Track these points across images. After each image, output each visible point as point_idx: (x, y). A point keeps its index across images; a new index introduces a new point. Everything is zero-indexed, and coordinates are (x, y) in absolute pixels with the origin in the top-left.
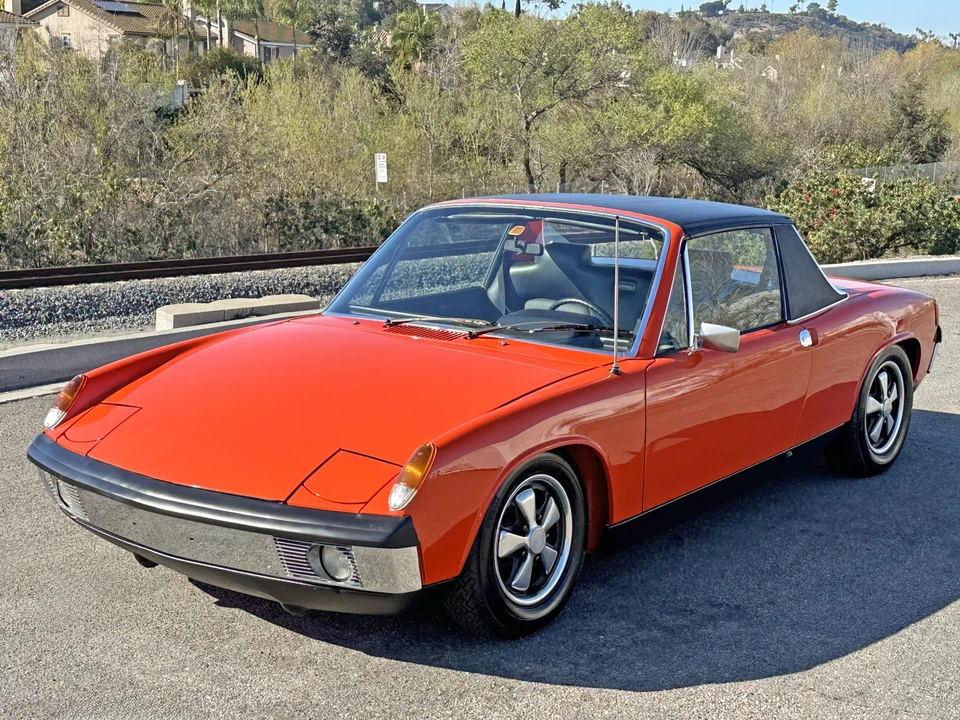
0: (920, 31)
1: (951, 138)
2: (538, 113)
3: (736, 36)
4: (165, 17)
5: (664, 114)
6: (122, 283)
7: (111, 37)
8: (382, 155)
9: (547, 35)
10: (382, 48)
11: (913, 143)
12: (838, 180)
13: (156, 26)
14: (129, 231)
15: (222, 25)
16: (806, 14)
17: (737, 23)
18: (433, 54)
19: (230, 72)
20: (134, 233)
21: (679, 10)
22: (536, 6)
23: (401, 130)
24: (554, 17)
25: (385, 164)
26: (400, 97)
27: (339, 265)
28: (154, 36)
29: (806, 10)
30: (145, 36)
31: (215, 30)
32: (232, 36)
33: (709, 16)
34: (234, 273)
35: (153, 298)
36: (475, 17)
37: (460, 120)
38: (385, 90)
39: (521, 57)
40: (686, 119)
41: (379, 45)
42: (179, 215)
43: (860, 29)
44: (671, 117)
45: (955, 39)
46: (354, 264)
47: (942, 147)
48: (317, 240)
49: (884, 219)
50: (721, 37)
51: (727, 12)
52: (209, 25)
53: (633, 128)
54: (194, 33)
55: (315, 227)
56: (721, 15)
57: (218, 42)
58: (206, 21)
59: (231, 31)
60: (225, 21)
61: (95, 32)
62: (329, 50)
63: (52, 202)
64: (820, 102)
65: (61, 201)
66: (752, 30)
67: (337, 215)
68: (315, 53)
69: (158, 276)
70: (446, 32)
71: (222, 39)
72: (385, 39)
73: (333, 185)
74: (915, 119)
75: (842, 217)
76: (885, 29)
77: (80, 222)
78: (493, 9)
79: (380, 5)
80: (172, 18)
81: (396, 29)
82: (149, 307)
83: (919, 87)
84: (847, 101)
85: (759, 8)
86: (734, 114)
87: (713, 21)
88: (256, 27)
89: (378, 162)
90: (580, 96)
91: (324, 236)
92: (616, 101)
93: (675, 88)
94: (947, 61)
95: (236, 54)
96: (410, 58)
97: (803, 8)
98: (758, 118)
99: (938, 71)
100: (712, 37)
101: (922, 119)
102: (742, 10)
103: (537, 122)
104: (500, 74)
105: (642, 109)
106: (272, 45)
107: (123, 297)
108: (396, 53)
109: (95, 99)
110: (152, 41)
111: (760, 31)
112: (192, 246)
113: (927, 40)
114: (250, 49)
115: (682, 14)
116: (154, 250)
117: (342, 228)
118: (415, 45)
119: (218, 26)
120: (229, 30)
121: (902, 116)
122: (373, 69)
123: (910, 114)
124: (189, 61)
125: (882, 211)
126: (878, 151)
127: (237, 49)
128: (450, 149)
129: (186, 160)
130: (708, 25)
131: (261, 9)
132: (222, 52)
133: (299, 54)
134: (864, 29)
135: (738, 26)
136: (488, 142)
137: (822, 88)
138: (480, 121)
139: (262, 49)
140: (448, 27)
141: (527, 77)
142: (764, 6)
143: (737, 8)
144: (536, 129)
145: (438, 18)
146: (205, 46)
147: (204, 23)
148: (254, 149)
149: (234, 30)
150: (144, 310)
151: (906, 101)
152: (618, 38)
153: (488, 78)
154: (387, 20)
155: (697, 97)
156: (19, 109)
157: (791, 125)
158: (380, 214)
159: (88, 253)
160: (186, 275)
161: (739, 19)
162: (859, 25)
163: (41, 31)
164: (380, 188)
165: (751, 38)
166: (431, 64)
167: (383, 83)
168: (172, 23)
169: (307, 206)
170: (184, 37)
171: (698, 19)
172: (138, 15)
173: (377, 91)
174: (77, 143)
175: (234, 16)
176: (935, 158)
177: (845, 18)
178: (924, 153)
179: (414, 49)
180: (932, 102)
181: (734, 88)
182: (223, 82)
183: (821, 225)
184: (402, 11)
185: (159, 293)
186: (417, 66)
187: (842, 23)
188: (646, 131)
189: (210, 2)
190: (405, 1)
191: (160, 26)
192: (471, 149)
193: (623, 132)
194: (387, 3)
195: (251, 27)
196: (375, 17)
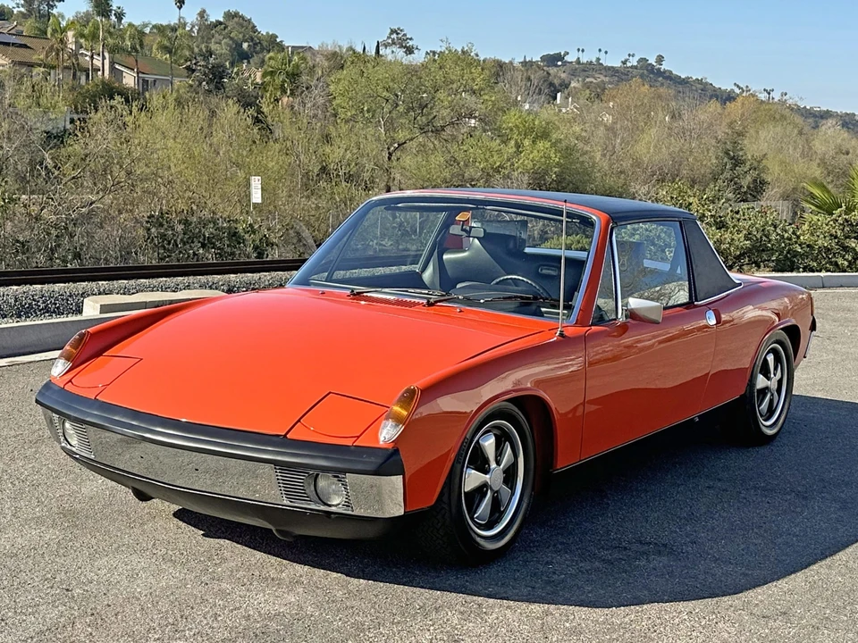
0: (738, 86)
1: (769, 180)
2: (399, 145)
3: (573, 84)
4: (52, 48)
5: (514, 149)
6: (15, 288)
8: (257, 178)
9: (409, 76)
10: (252, 83)
11: (735, 183)
12: (690, 204)
13: (42, 57)
14: (18, 241)
15: (104, 58)
16: (636, 67)
17: (574, 73)
18: (300, 91)
19: (118, 98)
20: (23, 244)
21: (522, 60)
22: (393, 52)
23: (273, 157)
24: (410, 62)
25: (260, 186)
26: (271, 127)
27: (219, 277)
28: (40, 65)
29: (635, 64)
30: (31, 65)
31: (98, 63)
32: (112, 68)
33: (548, 67)
34: (120, 281)
35: (44, 302)
36: (339, 58)
37: (328, 149)
38: (257, 121)
39: (385, 94)
40: (536, 153)
41: (250, 81)
42: (66, 228)
43: (685, 82)
44: (521, 152)
45: (769, 94)
46: (232, 275)
47: (761, 188)
48: (194, 254)
49: (733, 239)
50: (561, 85)
51: (565, 63)
52: (92, 57)
53: (487, 161)
54: (78, 64)
55: (193, 242)
56: (560, 66)
58: (89, 54)
59: (112, 63)
60: (106, 55)
62: (204, 83)
64: (652, 145)
66: (588, 80)
67: (214, 232)
68: (191, 86)
69: (49, 283)
70: (312, 70)
71: (103, 70)
72: (255, 75)
73: (210, 204)
74: (737, 162)
76: (706, 83)
78: (354, 52)
79: (249, 46)
80: (58, 50)
81: (265, 67)
82: (40, 311)
83: (740, 134)
84: (676, 145)
85: (594, 60)
86: (577, 151)
87: (553, 70)
88: (136, 61)
89: (253, 183)
90: (438, 131)
91: (201, 251)
92: (471, 136)
93: (524, 126)
94: (764, 113)
95: (117, 85)
96: (279, 93)
97: (633, 62)
98: (598, 156)
99: (755, 121)
100: (551, 84)
101: (744, 162)
102: (578, 61)
103: (399, 153)
104: (365, 109)
105: (495, 144)
106: (150, 78)
107: (16, 301)
108: (265, 88)
110: (37, 70)
111: (595, 81)
112: (77, 256)
113: (744, 94)
114: (129, 80)
115: (524, 63)
116: (40, 260)
117: (218, 244)
118: (284, 81)
119: (100, 58)
120: (110, 62)
121: (726, 160)
122: (247, 101)
123: (733, 158)
124: (73, 89)
126: (704, 190)
127: (117, 80)
128: (318, 175)
129: (74, 178)
130: (548, 73)
131: (141, 45)
132: (103, 82)
133: (176, 87)
134: (687, 82)
135: (575, 76)
136: (354, 170)
137: (653, 131)
138: (346, 150)
139: (141, 81)
140: (314, 67)
141: (390, 112)
142: (598, 59)
143: (574, 60)
144: (398, 159)
145: (304, 59)
146: (88, 77)
147: (86, 55)
149: (115, 63)
150: (36, 313)
151: (729, 146)
153: (354, 112)
154: (255, 59)
155: (545, 135)
157: (627, 164)
158: (254, 232)
160: (75, 282)
161: (576, 70)
162: (684, 79)
164: (254, 208)
165: (587, 86)
166: (298, 100)
167: (256, 115)
168: (57, 54)
169: (186, 223)
170: (66, 68)
171: (539, 68)
172: (25, 46)
173: (249, 121)
175: (113, 50)
176: (755, 198)
177: (670, 72)
178: (745, 193)
179: (283, 85)
180: (753, 148)
181: (577, 129)
182: (112, 107)
184: (269, 51)
185: (50, 297)
186: (285, 100)
187: (669, 77)
188: (498, 164)
189: (94, 37)
190: (273, 43)
191: (47, 57)
192: (338, 175)
193: (477, 164)
194: (256, 44)
195: (131, 61)
196: (245, 56)
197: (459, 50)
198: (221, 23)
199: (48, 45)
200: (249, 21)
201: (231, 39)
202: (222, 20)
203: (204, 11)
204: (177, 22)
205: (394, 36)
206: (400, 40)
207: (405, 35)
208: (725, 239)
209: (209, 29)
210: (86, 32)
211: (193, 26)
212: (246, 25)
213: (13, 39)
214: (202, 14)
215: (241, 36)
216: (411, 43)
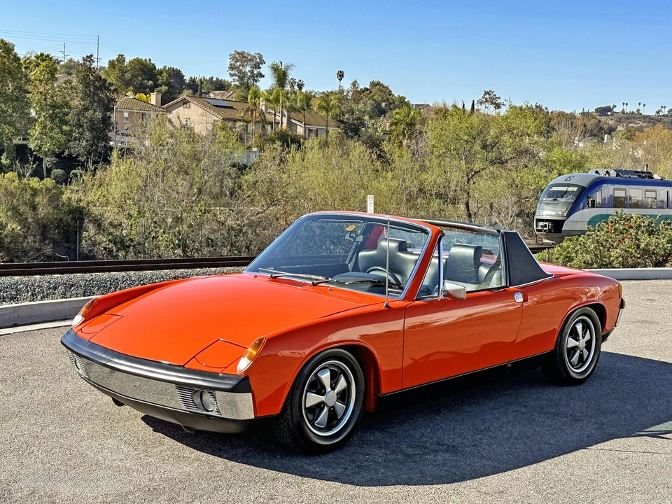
2: (475, 173)
3: (619, 128)
4: (248, 110)
6: (198, 269)
7: (214, 121)
8: (371, 196)
9: (483, 125)
10: (382, 131)
12: (632, 217)
13: (242, 115)
14: (210, 239)
15: (283, 115)
16: (666, 115)
17: (620, 120)
18: (415, 135)
19: (279, 143)
20: (212, 241)
21: (581, 111)
23: (387, 182)
24: (494, 114)
25: (373, 202)
26: (390, 161)
28: (240, 121)
29: (666, 113)
30: (235, 121)
31: (278, 118)
32: (289, 122)
33: (601, 116)
36: (443, 112)
37: (424, 176)
38: (380, 157)
39: (466, 138)
41: (381, 129)
42: (240, 231)
49: (659, 243)
50: (609, 129)
51: (613, 113)
52: (275, 115)
54: (265, 120)
55: (326, 241)
56: (609, 115)
57: (280, 125)
58: (273, 112)
59: (289, 118)
60: (285, 113)
61: (204, 118)
62: (349, 131)
63: (164, 220)
65: (170, 220)
66: (630, 125)
68: (340, 133)
70: (423, 121)
71: (282, 123)
72: (385, 126)
75: (632, 241)
77: (179, 232)
78: (456, 108)
79: (386, 105)
80: (252, 110)
81: (393, 119)
85: (635, 111)
87: (603, 119)
89: (369, 200)
90: (502, 162)
92: (527, 167)
93: (564, 159)
95: (290, 133)
96: (401, 138)
100: (601, 129)
102: (623, 112)
103: (475, 179)
104: (452, 148)
105: (543, 173)
106: (314, 128)
108: (391, 134)
109: (196, 158)
110: (238, 124)
111: (635, 126)
114: (300, 130)
115: (583, 114)
118: (404, 129)
119: (280, 116)
120: (287, 118)
122: (374, 144)
124: (261, 136)
125: (657, 238)
127: (291, 130)
128: (417, 194)
129: (248, 197)
130: (600, 121)
131: (308, 106)
132: (281, 131)
133: (330, 134)
135: (621, 123)
136: (442, 190)
138: (438, 177)
139: (307, 130)
141: (469, 150)
142: (638, 110)
143: (620, 111)
144: (474, 183)
145: (419, 113)
146: (272, 127)
148: (291, 191)
149: (291, 118)
152: (528, 128)
153: (444, 150)
154: (388, 114)
156: (149, 163)
159: (183, 251)
160: (238, 266)
161: (621, 118)
163: (172, 116)
165: (629, 130)
166: (413, 141)
167: (379, 152)
168: (252, 113)
170: (257, 122)
171: (593, 117)
172: (232, 108)
173: (374, 157)
174: (182, 185)
175: (292, 109)
179: (403, 132)
182: (274, 149)
183: (618, 245)
186: (405, 142)
189: (277, 100)
190: (402, 102)
191: (245, 115)
192: (431, 195)
193: (530, 187)
194: (391, 103)
195: (301, 116)
196: (382, 112)
197: (534, 105)
198: (367, 89)
199: (246, 106)
200: (387, 88)
201: (374, 100)
202: (368, 87)
203: (356, 82)
204: (338, 89)
205: (487, 96)
206: (491, 99)
207: (495, 95)
208: (652, 242)
209: (359, 94)
210: (271, 98)
211: (348, 92)
212: (385, 90)
213: (225, 104)
214: (354, 84)
215: (380, 98)
216: (499, 101)
